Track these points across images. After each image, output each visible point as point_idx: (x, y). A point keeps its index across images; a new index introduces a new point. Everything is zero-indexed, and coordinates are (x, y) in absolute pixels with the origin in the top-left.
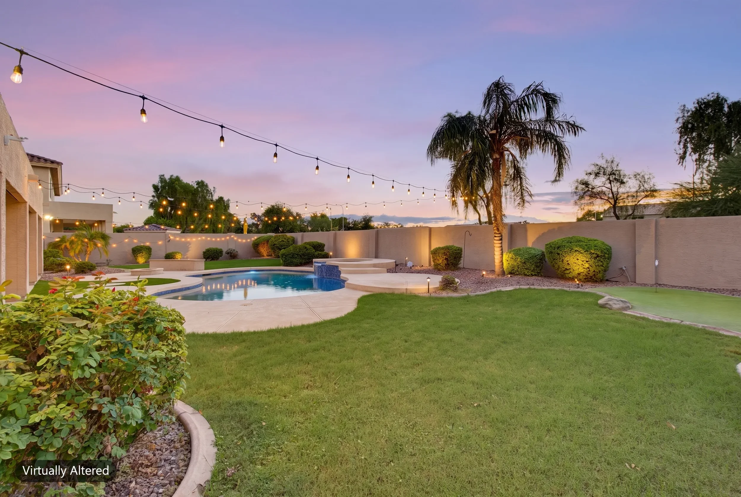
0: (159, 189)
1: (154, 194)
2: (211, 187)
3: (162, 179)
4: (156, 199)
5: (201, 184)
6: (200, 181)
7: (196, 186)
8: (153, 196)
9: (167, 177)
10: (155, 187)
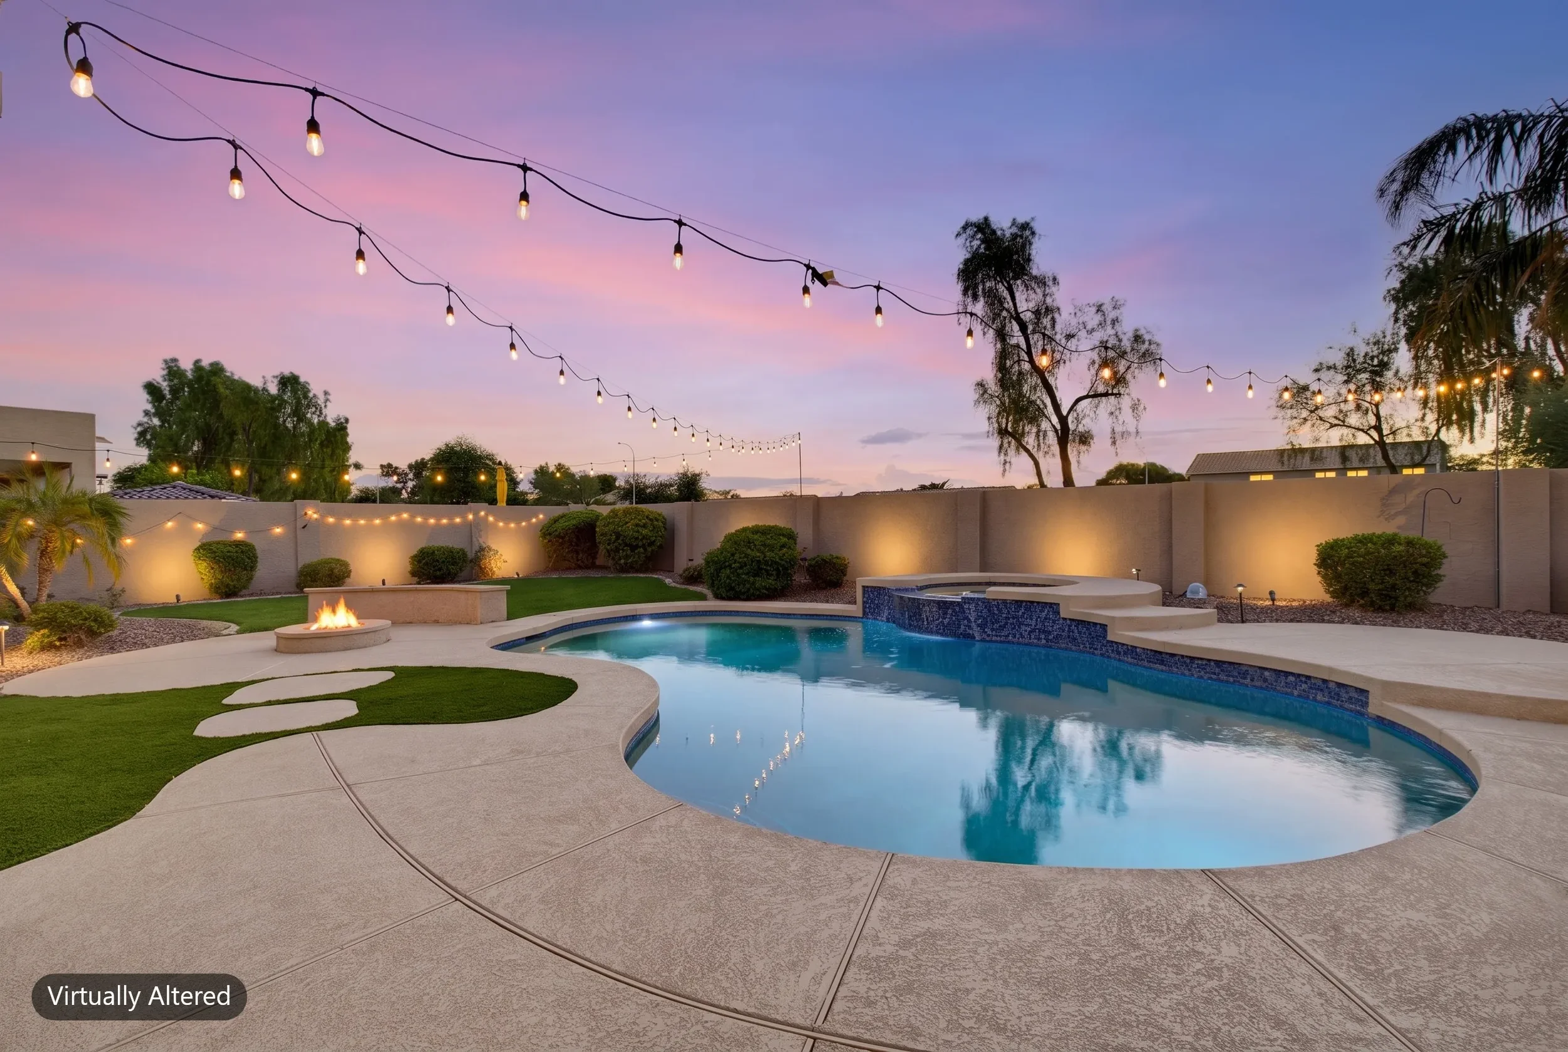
0: (163, 397)
1: (149, 407)
2: (316, 389)
3: (173, 371)
4: (156, 421)
5: (289, 382)
6: (287, 373)
7: (273, 389)
8: (147, 413)
9: (186, 365)
10: (152, 389)
